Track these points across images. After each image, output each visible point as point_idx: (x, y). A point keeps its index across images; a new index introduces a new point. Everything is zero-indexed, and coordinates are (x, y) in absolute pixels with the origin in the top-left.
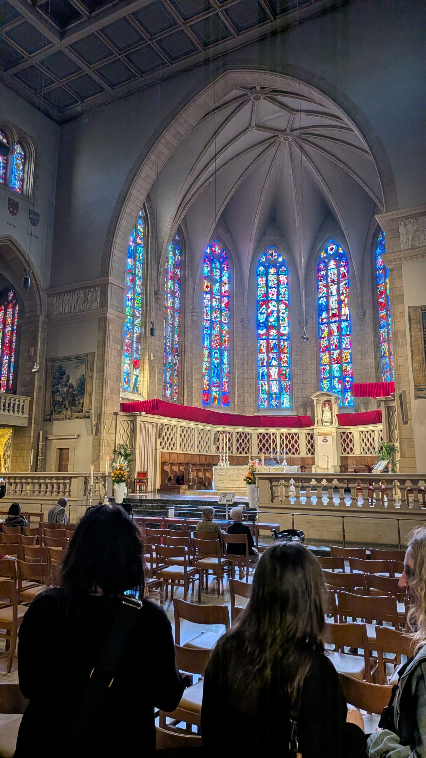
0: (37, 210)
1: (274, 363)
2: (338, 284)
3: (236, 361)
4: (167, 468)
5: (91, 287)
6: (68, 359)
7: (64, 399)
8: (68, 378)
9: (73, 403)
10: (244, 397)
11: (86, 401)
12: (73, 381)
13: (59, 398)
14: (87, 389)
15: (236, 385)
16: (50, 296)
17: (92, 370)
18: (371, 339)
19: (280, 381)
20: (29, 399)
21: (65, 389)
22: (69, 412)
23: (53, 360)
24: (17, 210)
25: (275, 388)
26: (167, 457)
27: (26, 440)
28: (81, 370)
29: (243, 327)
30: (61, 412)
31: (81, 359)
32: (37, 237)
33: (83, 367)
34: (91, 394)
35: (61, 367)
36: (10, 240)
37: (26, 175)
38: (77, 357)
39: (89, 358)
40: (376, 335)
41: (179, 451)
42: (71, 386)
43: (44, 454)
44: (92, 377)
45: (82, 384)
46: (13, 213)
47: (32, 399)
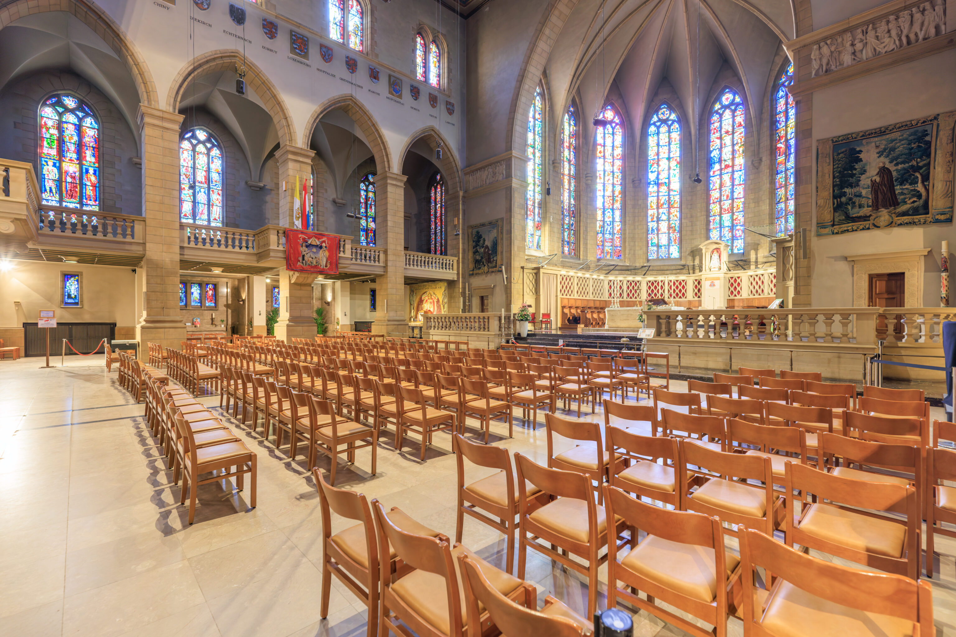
0: (452, 101)
1: (664, 217)
2: (733, 133)
3: (627, 218)
4: (566, 311)
5: (497, 162)
6: (483, 225)
7: (482, 258)
8: (484, 240)
9: (489, 261)
10: (634, 251)
11: (499, 257)
12: (488, 243)
13: (478, 258)
14: (499, 249)
15: (627, 240)
16: (466, 174)
17: (502, 233)
18: (766, 186)
19: (669, 233)
20: (457, 258)
21: (482, 250)
22: (486, 268)
23: (472, 227)
24: (436, 103)
25: (664, 240)
26: (566, 303)
27: (457, 290)
28: (494, 233)
29: (635, 187)
30: (480, 268)
31: (493, 224)
32: (454, 125)
33: (495, 231)
34: (502, 252)
35: (478, 232)
36: (433, 130)
37: (441, 71)
38: (490, 223)
39: (500, 223)
40: (773, 182)
41: (576, 297)
42: (487, 247)
43: (470, 301)
44: (502, 239)
45: (495, 244)
46: (433, 106)
47: (459, 258)
